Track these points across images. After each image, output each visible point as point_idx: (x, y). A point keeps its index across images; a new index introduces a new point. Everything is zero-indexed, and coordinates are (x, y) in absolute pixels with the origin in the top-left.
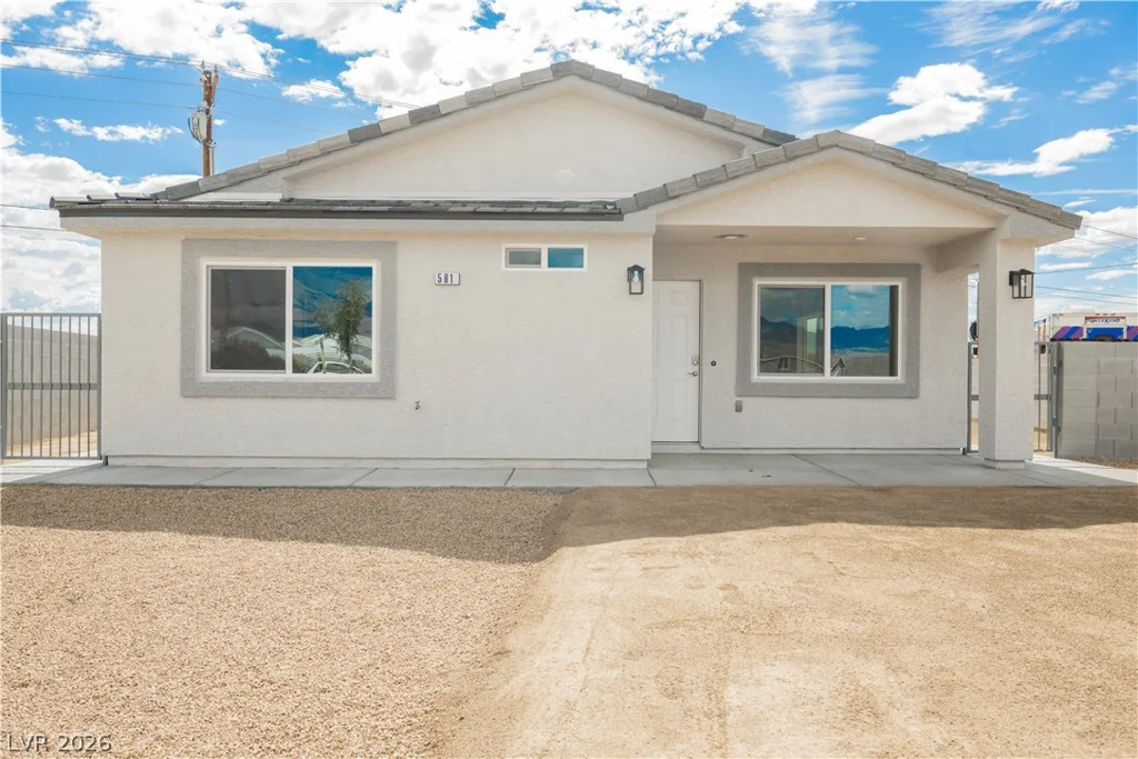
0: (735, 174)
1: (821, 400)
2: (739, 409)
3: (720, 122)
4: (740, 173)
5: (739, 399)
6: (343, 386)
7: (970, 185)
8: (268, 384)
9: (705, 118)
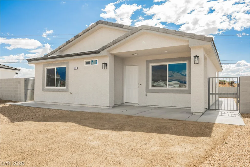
0: (120, 40)
1: (166, 94)
2: (146, 95)
3: (126, 28)
4: (121, 39)
5: (147, 93)
6: (61, 89)
7: (177, 33)
8: (52, 89)
9: (124, 28)
